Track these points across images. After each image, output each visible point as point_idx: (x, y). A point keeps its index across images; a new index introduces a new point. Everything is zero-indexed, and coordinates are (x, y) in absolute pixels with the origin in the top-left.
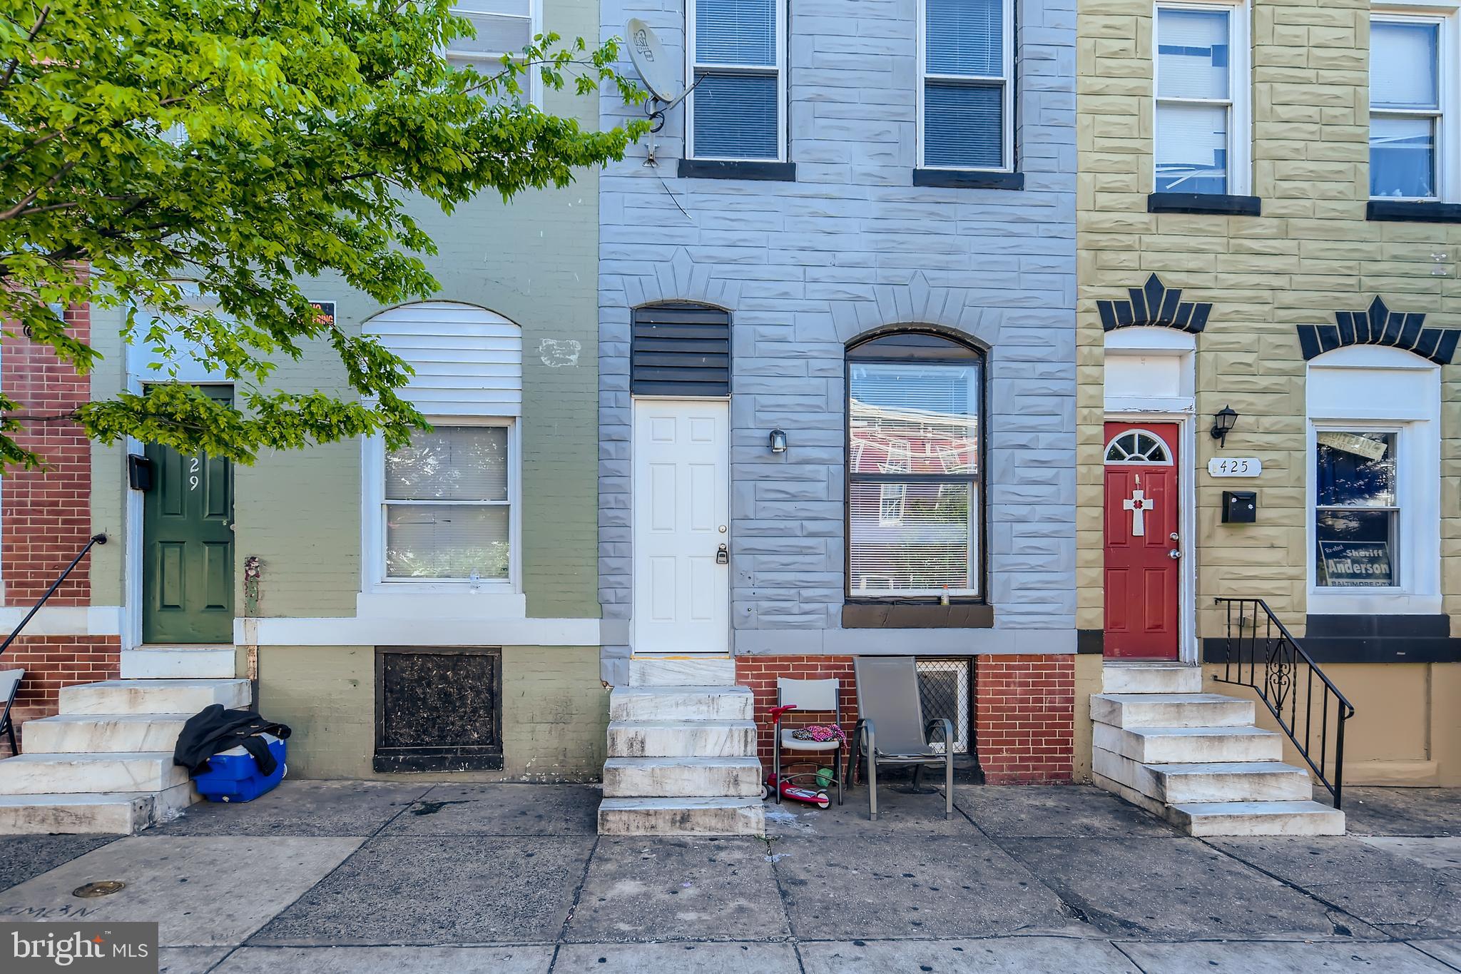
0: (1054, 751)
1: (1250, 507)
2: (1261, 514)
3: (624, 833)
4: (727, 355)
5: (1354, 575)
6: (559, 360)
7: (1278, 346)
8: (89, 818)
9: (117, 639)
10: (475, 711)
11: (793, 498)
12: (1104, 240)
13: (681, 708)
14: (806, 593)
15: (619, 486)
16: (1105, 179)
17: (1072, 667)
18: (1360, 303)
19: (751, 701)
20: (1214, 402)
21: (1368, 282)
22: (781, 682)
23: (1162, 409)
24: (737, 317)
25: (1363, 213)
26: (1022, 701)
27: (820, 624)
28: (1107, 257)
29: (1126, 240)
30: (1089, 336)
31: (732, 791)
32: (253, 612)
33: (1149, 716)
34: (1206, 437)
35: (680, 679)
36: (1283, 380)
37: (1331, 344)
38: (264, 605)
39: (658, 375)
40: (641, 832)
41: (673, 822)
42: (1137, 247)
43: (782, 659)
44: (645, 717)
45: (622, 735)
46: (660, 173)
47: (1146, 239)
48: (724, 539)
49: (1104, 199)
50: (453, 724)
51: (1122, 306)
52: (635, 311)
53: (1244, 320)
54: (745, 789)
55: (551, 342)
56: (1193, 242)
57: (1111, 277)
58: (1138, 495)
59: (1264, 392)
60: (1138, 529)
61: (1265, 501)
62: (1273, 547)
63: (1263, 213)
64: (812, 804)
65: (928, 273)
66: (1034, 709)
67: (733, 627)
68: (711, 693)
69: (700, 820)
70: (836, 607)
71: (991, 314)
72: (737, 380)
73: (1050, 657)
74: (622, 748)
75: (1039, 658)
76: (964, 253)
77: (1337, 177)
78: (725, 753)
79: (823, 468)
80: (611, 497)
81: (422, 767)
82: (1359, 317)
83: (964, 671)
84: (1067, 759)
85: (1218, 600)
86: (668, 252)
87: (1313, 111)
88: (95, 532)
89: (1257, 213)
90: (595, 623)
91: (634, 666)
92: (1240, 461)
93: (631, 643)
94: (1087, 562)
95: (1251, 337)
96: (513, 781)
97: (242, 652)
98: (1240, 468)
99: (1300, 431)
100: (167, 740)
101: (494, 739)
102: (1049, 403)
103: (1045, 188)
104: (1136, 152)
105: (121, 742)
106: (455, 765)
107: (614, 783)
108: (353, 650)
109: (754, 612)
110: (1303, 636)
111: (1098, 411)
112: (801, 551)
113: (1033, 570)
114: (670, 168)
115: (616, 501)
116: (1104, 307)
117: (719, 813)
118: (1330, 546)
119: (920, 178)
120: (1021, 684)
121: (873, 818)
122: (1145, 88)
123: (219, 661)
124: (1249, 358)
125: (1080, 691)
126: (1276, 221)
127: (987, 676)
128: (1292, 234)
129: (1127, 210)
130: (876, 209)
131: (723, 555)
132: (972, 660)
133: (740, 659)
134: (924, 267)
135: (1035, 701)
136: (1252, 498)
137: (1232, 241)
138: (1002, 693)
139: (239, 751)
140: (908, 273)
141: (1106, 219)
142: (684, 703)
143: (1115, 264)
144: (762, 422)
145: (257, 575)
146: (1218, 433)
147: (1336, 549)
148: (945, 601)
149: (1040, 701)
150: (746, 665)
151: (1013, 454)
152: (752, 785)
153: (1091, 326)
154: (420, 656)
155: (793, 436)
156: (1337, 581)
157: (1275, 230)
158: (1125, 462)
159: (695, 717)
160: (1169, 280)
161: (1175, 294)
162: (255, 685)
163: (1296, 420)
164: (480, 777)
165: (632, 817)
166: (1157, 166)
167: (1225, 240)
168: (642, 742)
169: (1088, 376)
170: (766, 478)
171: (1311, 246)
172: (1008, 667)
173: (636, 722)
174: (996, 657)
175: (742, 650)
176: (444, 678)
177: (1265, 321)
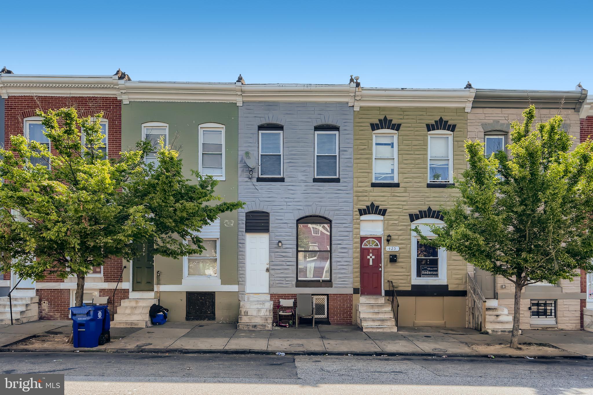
0: (348, 317)
1: (395, 258)
2: (399, 260)
3: (243, 329)
4: (268, 223)
5: (429, 275)
6: (229, 225)
7: (404, 219)
8: (138, 325)
9: (128, 290)
10: (209, 307)
11: (284, 257)
12: (360, 194)
13: (256, 305)
14: (287, 279)
15: (243, 254)
16: (360, 179)
17: (352, 297)
18: (425, 208)
19: (272, 304)
20: (388, 232)
21: (427, 203)
22: (281, 300)
23: (375, 234)
24: (270, 214)
25: (426, 186)
26: (340, 305)
27: (291, 287)
28: (360, 198)
29: (366, 194)
30: (356, 217)
31: (266, 322)
32: (158, 284)
33: (365, 308)
34: (386, 241)
35: (257, 299)
36: (405, 227)
37: (417, 218)
38: (161, 282)
39: (252, 228)
40: (246, 329)
41: (253, 327)
42: (368, 195)
43: (281, 295)
44: (248, 307)
45: (243, 310)
46: (252, 181)
47: (370, 194)
48: (268, 266)
49: (360, 184)
50: (204, 309)
51: (364, 210)
52: (246, 213)
53: (395, 213)
54: (269, 321)
55: (227, 221)
56: (382, 194)
57: (362, 203)
58: (371, 255)
59: (400, 230)
60: (371, 263)
61: (401, 257)
62: (402, 268)
63: (400, 187)
64: (285, 326)
65: (317, 203)
66: (342, 307)
67: (269, 287)
68: (263, 303)
69: (258, 327)
70: (294, 283)
71: (332, 213)
72: (270, 229)
73: (346, 295)
74: (243, 313)
75: (344, 295)
76: (325, 198)
77: (419, 177)
78: (265, 315)
79: (291, 249)
80: (241, 257)
81: (197, 320)
82: (425, 212)
83: (326, 298)
84: (351, 319)
85: (388, 281)
86: (254, 199)
87: (413, 161)
88: (124, 265)
89: (399, 187)
90: (237, 286)
91: (246, 296)
92: (394, 247)
93: (246, 291)
94: (356, 272)
95: (397, 217)
96: (218, 323)
97: (156, 292)
98: (394, 249)
99: (410, 239)
100: (148, 310)
101: (214, 313)
102: (346, 234)
103: (345, 182)
104: (368, 173)
105: (137, 311)
106: (204, 319)
107: (241, 320)
108: (181, 292)
109: (274, 284)
110: (410, 290)
111: (358, 235)
112: (286, 269)
113: (342, 273)
114: (255, 180)
115: (242, 258)
116: (360, 210)
117: (262, 325)
118: (424, 267)
119: (315, 180)
120: (339, 301)
121: (297, 328)
122: (370, 157)
123: (151, 295)
124: (396, 222)
125: (354, 303)
126: (403, 189)
127: (331, 299)
128: (407, 192)
129: (366, 187)
130: (304, 188)
131: (268, 270)
132: (328, 295)
133: (271, 295)
134: (315, 202)
135: (343, 305)
136: (396, 256)
137: (392, 194)
138: (335, 303)
139: (161, 313)
140: (312, 203)
141: (360, 189)
142: (257, 304)
143: (362, 200)
144: (277, 239)
145: (159, 275)
146: (388, 241)
147: (425, 268)
148: (321, 281)
149: (344, 305)
150: (272, 296)
151: (337, 246)
152: (270, 321)
153: (356, 215)
154: (196, 294)
155: (283, 242)
156: (424, 276)
157: (403, 191)
158: (368, 247)
159: (259, 307)
160: (376, 204)
161: (378, 207)
162: (159, 300)
163: (409, 237)
164: (210, 322)
165: (244, 326)
166: (375, 174)
167: (390, 193)
168: (247, 312)
169: (356, 227)
170: (277, 252)
171: (412, 194)
172: (336, 297)
173: (246, 308)
174: (333, 295)
175: (272, 293)
176: (201, 299)
177: (400, 213)
